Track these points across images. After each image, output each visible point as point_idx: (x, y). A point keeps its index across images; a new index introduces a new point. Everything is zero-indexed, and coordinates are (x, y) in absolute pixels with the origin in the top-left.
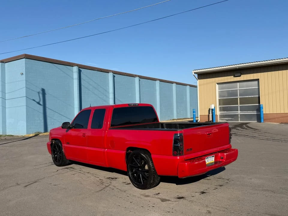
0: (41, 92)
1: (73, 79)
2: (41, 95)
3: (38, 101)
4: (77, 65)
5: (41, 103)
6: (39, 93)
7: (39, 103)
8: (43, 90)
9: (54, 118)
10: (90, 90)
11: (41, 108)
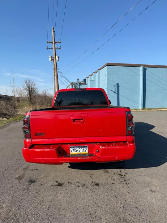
0: (116, 85)
1: (139, 75)
2: (116, 87)
3: (114, 91)
4: (143, 65)
5: (116, 92)
6: (115, 86)
7: (115, 92)
8: (118, 84)
9: (124, 101)
10: (153, 83)
11: (116, 95)
